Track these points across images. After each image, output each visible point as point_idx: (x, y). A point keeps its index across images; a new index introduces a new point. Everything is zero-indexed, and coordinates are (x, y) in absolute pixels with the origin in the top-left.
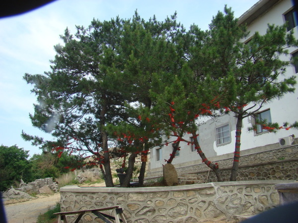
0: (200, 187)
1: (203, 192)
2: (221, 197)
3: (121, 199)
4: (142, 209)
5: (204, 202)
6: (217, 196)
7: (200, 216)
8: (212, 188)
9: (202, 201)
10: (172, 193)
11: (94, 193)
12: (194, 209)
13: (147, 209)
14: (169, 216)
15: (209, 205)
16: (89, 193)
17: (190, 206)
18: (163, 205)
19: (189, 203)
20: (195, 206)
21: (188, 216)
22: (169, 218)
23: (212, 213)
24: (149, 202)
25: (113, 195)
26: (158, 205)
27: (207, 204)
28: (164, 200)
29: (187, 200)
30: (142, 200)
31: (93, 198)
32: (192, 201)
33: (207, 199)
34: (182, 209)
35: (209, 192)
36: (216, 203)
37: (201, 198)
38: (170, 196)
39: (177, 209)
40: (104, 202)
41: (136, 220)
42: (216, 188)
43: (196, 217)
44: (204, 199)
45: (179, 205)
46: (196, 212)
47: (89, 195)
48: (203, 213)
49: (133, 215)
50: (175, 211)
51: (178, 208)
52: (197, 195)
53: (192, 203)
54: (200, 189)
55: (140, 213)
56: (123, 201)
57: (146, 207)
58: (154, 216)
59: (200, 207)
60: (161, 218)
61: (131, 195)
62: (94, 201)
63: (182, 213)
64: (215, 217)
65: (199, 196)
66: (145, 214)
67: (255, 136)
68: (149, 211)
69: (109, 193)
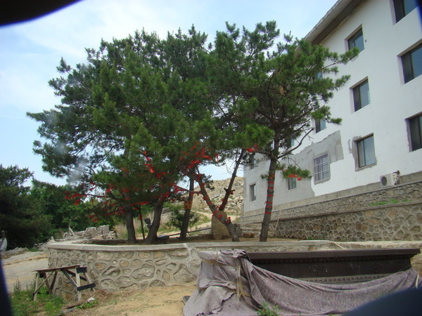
0: (169, 248)
1: (174, 253)
2: (194, 260)
3: (90, 257)
4: (108, 269)
5: (175, 264)
6: (190, 258)
7: (169, 279)
8: (184, 249)
9: (172, 263)
10: (138, 253)
11: (70, 250)
12: (162, 272)
13: (113, 269)
14: (133, 277)
15: (181, 267)
16: (67, 250)
17: (157, 268)
18: (127, 266)
19: (157, 265)
20: (162, 268)
21: (153, 279)
22: (133, 280)
23: (184, 277)
24: (114, 262)
25: (85, 254)
26: (123, 265)
27: (177, 267)
28: (128, 260)
29: (154, 262)
30: (108, 259)
31: (69, 256)
32: (160, 263)
33: (179, 262)
34: (148, 271)
35: (180, 254)
36: (188, 266)
37: (170, 260)
38: (135, 256)
39: (142, 271)
40: (78, 260)
41: (103, 281)
42: (189, 249)
43: (163, 281)
44: (174, 261)
45: (144, 266)
46: (165, 275)
47: (67, 252)
48: (172, 276)
49: (101, 274)
50: (140, 273)
51: (143, 269)
52: (167, 257)
53: (159, 265)
54: (170, 250)
55: (107, 273)
56: (92, 259)
57: (111, 267)
58: (119, 277)
59: (170, 270)
60: (125, 279)
61: (98, 254)
62: (70, 258)
63: (148, 275)
64: (187, 282)
65: (169, 258)
66: (111, 274)
67: (356, 171)
68: (114, 271)
69: (82, 251)
